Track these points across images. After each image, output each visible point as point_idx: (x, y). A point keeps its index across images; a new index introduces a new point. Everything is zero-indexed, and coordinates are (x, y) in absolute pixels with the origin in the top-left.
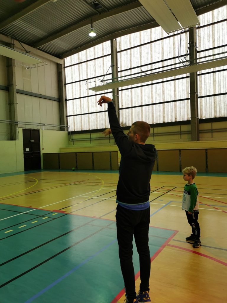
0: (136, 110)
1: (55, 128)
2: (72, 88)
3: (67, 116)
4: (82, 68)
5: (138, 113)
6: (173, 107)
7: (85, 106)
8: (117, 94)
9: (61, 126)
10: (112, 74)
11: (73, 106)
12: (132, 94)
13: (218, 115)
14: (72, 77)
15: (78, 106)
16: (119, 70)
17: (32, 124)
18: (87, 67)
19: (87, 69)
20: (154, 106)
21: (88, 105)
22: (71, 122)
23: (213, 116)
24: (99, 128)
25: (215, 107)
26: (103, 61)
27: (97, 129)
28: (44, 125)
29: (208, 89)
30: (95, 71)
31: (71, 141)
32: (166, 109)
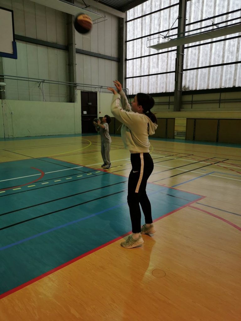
0: (202, 72)
2: (133, 46)
3: (126, 78)
4: (145, 22)
5: (205, 75)
7: (145, 67)
8: (182, 52)
10: (179, 28)
11: (133, 67)
12: (199, 52)
14: (134, 33)
15: (138, 67)
16: (187, 22)
17: (90, 86)
18: (151, 20)
19: (151, 22)
20: (225, 66)
21: (149, 65)
22: (129, 85)
24: (158, 92)
26: (170, 12)
27: (156, 92)
28: (101, 87)
30: (160, 25)
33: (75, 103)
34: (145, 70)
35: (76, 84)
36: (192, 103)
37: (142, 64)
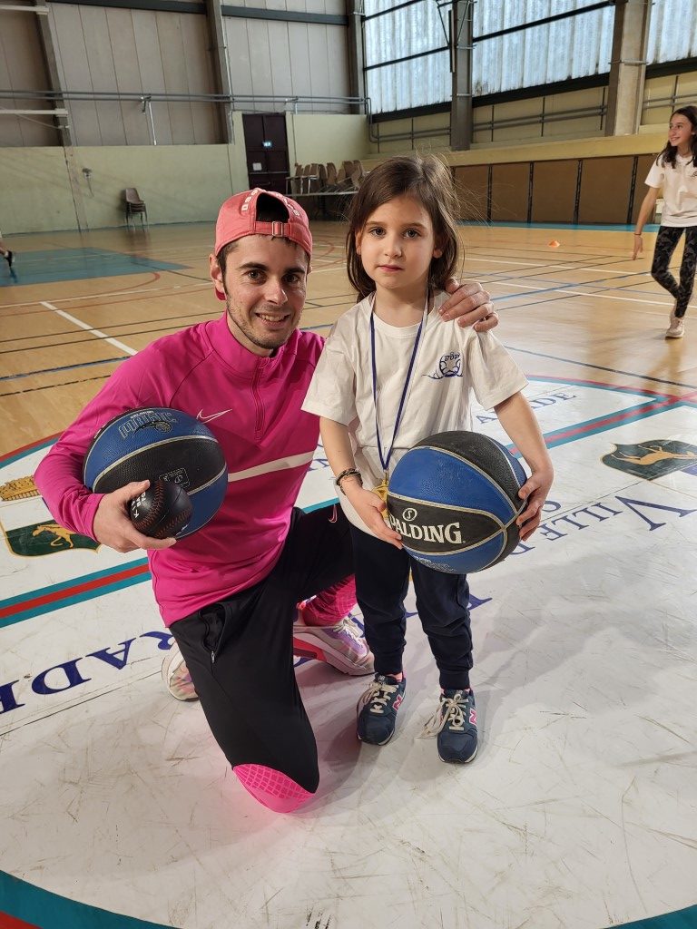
0: (510, 42)
1: (335, 107)
3: (365, 69)
9: (351, 100)
11: (379, 36)
17: (272, 99)
20: (553, 24)
21: (410, 30)
22: (374, 87)
23: (683, 54)
24: (431, 102)
25: (694, 22)
27: (425, 104)
28: (295, 100)
31: (373, 142)
33: (230, 145)
34: (403, 45)
35: (229, 98)
36: (493, 126)
37: (397, 27)
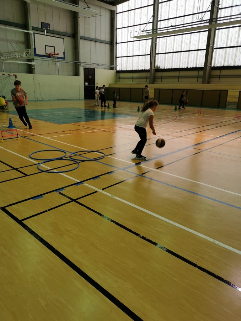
2: (122, 33)
3: (116, 57)
4: (131, 15)
5: (170, 58)
6: (196, 55)
7: (131, 50)
8: (155, 41)
9: (111, 66)
10: (153, 22)
11: (122, 48)
12: (167, 42)
13: (226, 65)
14: (122, 23)
15: (126, 49)
16: (159, 19)
17: (90, 64)
18: (135, 14)
19: (134, 16)
21: (133, 48)
22: (119, 63)
23: (222, 65)
25: (225, 58)
26: (148, 10)
27: (138, 69)
28: (98, 65)
29: (222, 42)
30: (141, 19)
31: (118, 79)
32: (190, 56)
33: (80, 77)
35: (80, 63)
36: (162, 78)
37: (128, 47)
